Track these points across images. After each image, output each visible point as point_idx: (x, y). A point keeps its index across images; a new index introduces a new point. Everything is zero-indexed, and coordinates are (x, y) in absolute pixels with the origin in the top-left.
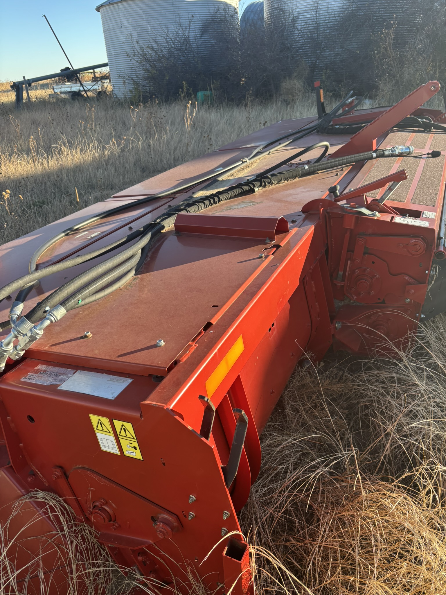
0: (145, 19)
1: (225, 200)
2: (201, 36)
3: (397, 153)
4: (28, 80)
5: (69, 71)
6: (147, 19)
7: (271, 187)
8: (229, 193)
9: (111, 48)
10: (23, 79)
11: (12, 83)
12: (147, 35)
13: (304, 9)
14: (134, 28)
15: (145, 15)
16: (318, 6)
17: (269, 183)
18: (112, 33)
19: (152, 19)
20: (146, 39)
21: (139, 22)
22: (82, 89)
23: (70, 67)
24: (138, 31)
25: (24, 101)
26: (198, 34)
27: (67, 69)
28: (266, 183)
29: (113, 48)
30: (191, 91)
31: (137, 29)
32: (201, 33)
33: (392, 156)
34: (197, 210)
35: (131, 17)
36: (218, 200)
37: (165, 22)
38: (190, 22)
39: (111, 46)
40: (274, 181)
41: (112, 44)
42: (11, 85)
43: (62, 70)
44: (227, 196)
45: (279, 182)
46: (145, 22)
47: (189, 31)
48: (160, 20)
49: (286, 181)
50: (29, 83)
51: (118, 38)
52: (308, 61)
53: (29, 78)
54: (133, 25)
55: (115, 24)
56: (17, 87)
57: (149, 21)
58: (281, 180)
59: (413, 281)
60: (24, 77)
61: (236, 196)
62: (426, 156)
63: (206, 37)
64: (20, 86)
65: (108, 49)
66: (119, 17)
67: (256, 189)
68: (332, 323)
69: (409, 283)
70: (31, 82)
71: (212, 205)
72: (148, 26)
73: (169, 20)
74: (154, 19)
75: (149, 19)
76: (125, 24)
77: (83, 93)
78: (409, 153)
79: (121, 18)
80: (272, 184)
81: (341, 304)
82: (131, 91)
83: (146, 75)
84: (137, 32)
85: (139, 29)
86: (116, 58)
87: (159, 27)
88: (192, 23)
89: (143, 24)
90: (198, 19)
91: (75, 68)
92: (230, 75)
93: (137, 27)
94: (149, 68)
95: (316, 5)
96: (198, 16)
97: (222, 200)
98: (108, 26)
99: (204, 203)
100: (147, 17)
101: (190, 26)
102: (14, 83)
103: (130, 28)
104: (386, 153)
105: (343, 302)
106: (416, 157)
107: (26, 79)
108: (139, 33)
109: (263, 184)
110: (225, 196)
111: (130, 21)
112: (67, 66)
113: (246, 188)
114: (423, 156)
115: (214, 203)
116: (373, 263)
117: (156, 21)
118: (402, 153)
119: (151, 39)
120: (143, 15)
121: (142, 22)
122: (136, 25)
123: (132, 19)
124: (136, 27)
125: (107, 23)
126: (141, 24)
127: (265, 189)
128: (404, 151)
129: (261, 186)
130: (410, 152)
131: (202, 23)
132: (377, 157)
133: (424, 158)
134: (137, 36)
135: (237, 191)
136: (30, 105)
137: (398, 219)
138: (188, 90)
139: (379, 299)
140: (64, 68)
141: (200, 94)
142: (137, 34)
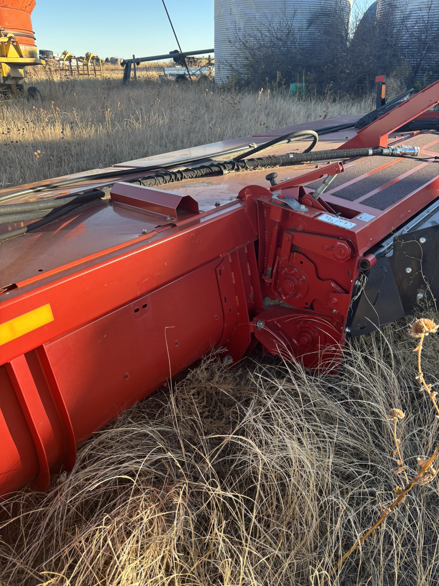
0: (254, 8)
1: (190, 178)
2: (307, 28)
3: (399, 153)
4: (138, 59)
5: (177, 53)
6: (256, 8)
7: (245, 172)
8: (194, 172)
9: (218, 34)
10: (132, 58)
11: (122, 60)
12: (251, 23)
13: (418, 7)
14: (243, 15)
15: (255, 3)
16: (431, 4)
17: (243, 167)
18: (221, 19)
19: (261, 8)
20: (250, 28)
21: (248, 10)
22: (187, 73)
23: (179, 50)
24: (246, 19)
25: (131, 80)
26: (305, 25)
27: (176, 51)
28: (240, 167)
29: (220, 34)
30: (283, 82)
31: (245, 17)
32: (308, 25)
33: (393, 155)
34: (153, 183)
35: (242, 4)
36: (180, 176)
37: (273, 12)
38: (295, 13)
39: (218, 32)
40: (249, 166)
41: (220, 30)
42: (121, 62)
43: (171, 53)
44: (192, 175)
45: (255, 167)
46: (254, 10)
47: (293, 22)
48: (269, 9)
49: (263, 168)
50: (137, 61)
51: (226, 25)
52: (414, 61)
53: (139, 57)
54: (242, 13)
55: (225, 11)
56: (127, 64)
57: (258, 10)
58: (257, 166)
59: (339, 289)
60: (134, 56)
61: (202, 176)
62: (434, 160)
63: (312, 29)
64: (129, 64)
65: (216, 35)
66: (230, 3)
67: (225, 172)
68: (251, 320)
69: (335, 292)
70: (139, 61)
71: (173, 181)
72: (256, 14)
73: (278, 9)
74: (263, 7)
75: (258, 8)
76: (234, 10)
77: (188, 77)
78: (413, 155)
79: (232, 5)
80: (247, 168)
81: (272, 303)
82: (228, 77)
83: (246, 62)
84: (244, 19)
85: (247, 17)
86: (222, 44)
87: (264, 16)
88: (296, 14)
89: (252, 12)
90: (307, 11)
91: (183, 52)
92: (326, 69)
93: (246, 15)
94: (249, 56)
95: (430, 3)
96: (307, 7)
97: (185, 178)
98: (218, 12)
99: (163, 178)
100: (256, 5)
101: (294, 17)
102: (124, 60)
103: (239, 15)
104: (385, 151)
105: (274, 301)
106: (420, 160)
107: (136, 57)
108: (246, 21)
109: (236, 167)
110: (190, 174)
111: (239, 9)
112: (176, 49)
113: (216, 169)
114: (429, 160)
115: (175, 179)
116: (302, 263)
117: (265, 10)
118: (405, 154)
119: (254, 28)
120: (253, 3)
121: (251, 10)
122: (244, 13)
123: (242, 6)
124: (244, 15)
125: (219, 10)
126: (250, 12)
127: (238, 173)
128: (407, 151)
129: (233, 169)
130: (414, 153)
131: (310, 15)
132: (374, 154)
133: (430, 161)
134: (244, 24)
135: (204, 171)
136: (136, 83)
137: (326, 218)
138: (281, 80)
139: (307, 304)
140: (173, 50)
141: (292, 86)
142: (244, 22)
